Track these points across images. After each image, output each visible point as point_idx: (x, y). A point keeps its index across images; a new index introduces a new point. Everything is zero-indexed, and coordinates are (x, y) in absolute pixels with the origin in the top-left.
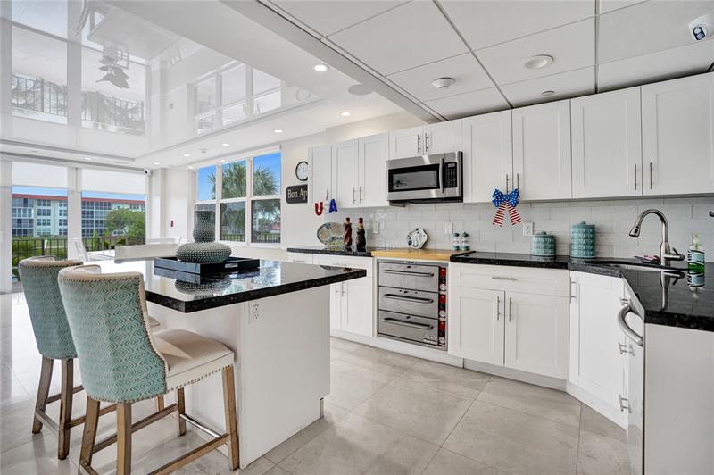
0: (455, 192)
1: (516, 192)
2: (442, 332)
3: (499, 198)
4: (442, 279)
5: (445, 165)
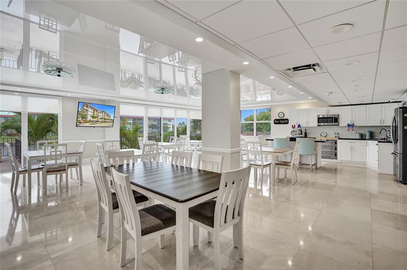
0: (337, 124)
1: (353, 124)
2: (336, 155)
3: (349, 125)
4: (336, 143)
5: (335, 118)
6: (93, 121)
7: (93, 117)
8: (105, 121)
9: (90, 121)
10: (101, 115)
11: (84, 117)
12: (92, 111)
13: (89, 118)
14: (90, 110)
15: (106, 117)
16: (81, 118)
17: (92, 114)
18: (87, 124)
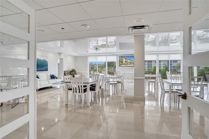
6: (126, 64)
7: (126, 62)
8: (131, 63)
9: (125, 64)
10: (129, 61)
11: (122, 62)
12: (125, 59)
13: (124, 62)
14: (124, 59)
15: (131, 62)
16: (121, 62)
17: (125, 60)
18: (123, 65)
